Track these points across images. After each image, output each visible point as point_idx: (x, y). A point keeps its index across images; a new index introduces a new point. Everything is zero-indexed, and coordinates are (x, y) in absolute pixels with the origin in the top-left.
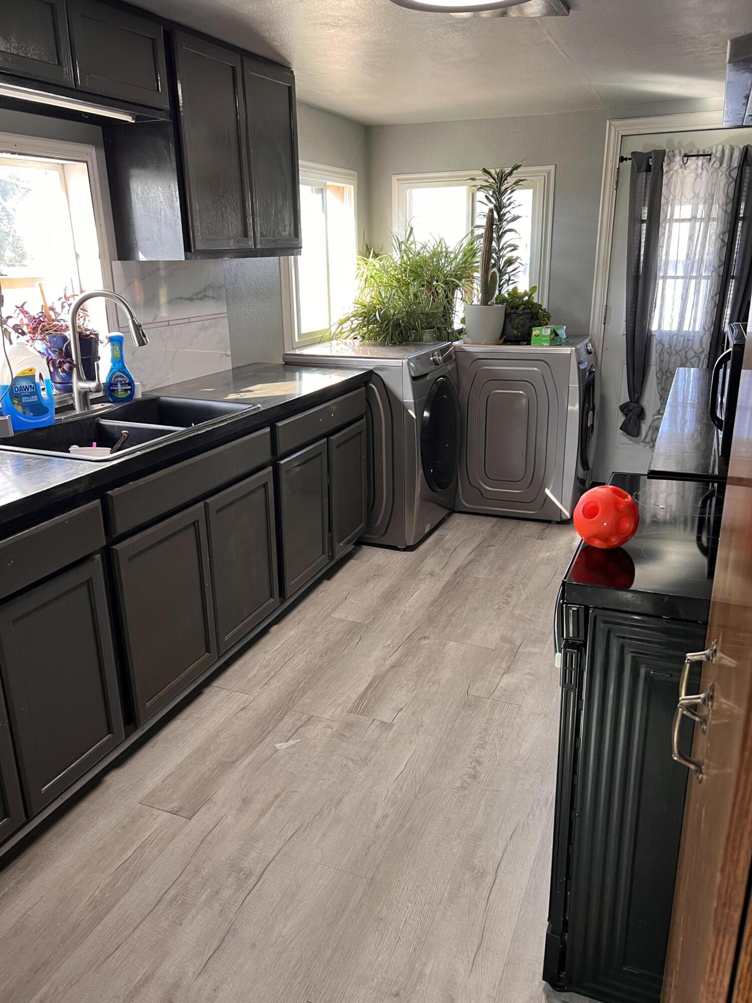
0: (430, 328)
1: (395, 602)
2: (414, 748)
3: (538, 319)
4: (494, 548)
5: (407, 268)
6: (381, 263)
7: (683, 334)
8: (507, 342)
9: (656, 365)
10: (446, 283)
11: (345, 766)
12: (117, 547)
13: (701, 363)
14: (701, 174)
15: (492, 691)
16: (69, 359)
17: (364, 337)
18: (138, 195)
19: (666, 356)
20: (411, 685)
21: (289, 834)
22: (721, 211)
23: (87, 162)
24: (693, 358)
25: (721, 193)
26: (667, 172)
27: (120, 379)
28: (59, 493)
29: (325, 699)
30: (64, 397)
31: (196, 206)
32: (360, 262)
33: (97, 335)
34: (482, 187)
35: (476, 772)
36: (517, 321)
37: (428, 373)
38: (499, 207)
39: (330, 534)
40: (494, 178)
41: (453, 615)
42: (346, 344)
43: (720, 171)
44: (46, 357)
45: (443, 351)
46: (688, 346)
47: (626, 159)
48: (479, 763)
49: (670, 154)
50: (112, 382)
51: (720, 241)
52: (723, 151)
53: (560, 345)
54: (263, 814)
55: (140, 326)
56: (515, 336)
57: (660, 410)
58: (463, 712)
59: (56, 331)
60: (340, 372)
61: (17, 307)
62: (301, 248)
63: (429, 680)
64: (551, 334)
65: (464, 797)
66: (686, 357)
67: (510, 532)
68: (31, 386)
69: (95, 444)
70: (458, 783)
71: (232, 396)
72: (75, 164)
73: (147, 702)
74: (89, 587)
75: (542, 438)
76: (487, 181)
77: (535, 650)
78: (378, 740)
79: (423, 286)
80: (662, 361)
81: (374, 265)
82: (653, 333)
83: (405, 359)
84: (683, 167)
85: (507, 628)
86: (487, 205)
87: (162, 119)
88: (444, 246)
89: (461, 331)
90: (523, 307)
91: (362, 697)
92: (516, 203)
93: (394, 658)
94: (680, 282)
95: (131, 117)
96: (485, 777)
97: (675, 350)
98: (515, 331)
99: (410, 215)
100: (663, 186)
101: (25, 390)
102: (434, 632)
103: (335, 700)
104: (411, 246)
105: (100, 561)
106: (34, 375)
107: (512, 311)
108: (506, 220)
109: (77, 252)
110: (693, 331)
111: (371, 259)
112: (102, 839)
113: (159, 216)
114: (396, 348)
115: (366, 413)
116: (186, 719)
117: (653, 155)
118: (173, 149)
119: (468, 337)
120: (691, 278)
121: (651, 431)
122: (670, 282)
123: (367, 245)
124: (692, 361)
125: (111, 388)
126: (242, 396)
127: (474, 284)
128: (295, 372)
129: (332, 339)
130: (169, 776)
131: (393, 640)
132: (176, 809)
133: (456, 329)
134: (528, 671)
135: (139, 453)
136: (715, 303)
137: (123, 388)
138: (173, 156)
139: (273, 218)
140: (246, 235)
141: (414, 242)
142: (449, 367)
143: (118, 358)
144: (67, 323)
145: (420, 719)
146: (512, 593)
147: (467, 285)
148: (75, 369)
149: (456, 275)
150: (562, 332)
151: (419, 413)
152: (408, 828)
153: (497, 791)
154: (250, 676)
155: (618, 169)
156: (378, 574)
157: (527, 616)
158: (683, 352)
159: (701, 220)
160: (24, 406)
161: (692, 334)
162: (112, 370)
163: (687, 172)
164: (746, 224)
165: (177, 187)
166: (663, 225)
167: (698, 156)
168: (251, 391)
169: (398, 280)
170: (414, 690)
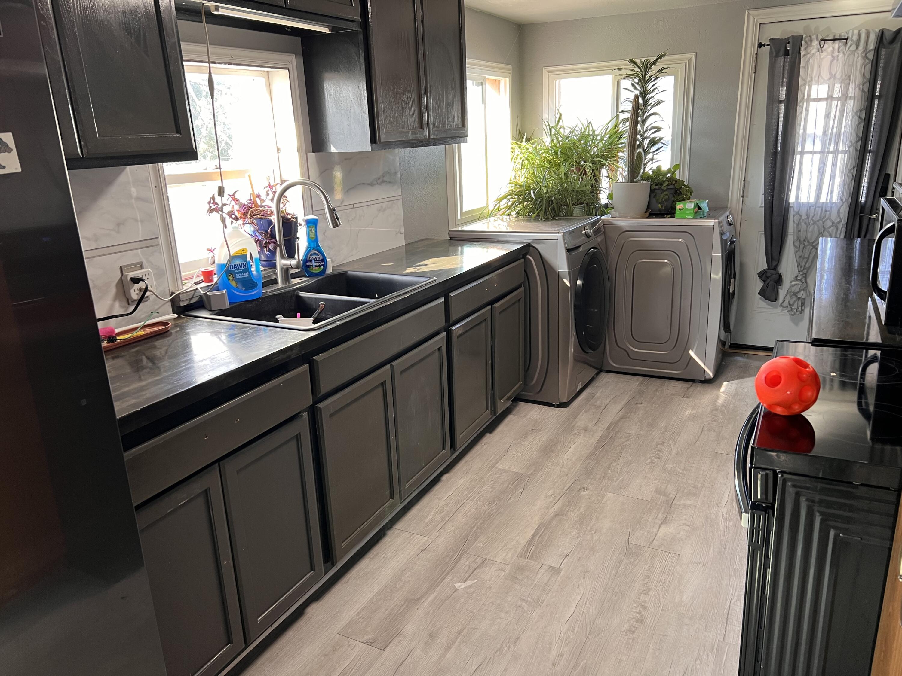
0: (580, 204)
1: (553, 455)
2: (582, 592)
3: (681, 194)
4: (642, 405)
5: (558, 151)
6: (534, 146)
7: (821, 205)
8: (652, 215)
9: (794, 235)
10: (594, 163)
11: (519, 606)
12: (321, 405)
13: (839, 232)
14: (838, 56)
15: (651, 540)
16: (273, 240)
17: (518, 213)
18: (331, 95)
19: (804, 226)
20: (574, 533)
21: (474, 668)
22: (857, 89)
23: (289, 69)
24: (830, 227)
25: (858, 73)
26: (804, 55)
27: (314, 256)
28: (275, 359)
29: (496, 543)
30: (268, 273)
31: (381, 103)
32: (514, 146)
33: (296, 218)
34: (628, 76)
35: (642, 616)
36: (663, 196)
37: (581, 246)
38: (644, 94)
39: (492, 392)
40: (639, 68)
41: (609, 468)
42: (502, 220)
43: (856, 54)
44: (254, 238)
45: (593, 224)
46: (825, 216)
47: (764, 45)
48: (644, 608)
49: (807, 39)
50: (308, 259)
51: (857, 118)
52: (859, 35)
53: (703, 218)
54: (448, 648)
55: (334, 210)
56: (660, 210)
57: (797, 276)
58: (625, 560)
59: (262, 215)
60: (501, 246)
61: (230, 195)
62: (467, 136)
63: (591, 528)
64: (695, 207)
65: (633, 640)
66: (823, 227)
67: (657, 391)
68: (243, 264)
69: (299, 314)
70: (626, 627)
71: (409, 270)
72: (278, 71)
73: (342, 543)
74: (297, 440)
75: (686, 304)
76: (633, 70)
77: (688, 502)
78: (549, 583)
79: (573, 166)
80: (800, 231)
81: (527, 149)
82: (790, 205)
83: (561, 233)
84: (820, 51)
85: (661, 481)
86: (632, 92)
87: (354, 29)
88: (591, 129)
89: (606, 206)
90: (667, 183)
91: (530, 542)
92: (661, 89)
93: (556, 507)
94: (817, 157)
95: (328, 29)
96: (650, 622)
97: (813, 220)
98: (659, 205)
99: (559, 103)
100: (801, 69)
101: (239, 268)
102: (592, 484)
103: (505, 545)
104: (560, 130)
105: (307, 418)
106: (246, 255)
107: (657, 187)
108: (650, 105)
109: (279, 147)
110: (830, 202)
111: (524, 144)
112: (308, 665)
113: (349, 113)
114: (550, 223)
115: (523, 282)
116: (373, 558)
117: (791, 41)
118: (363, 54)
119: (615, 211)
120: (828, 152)
121: (788, 296)
122: (807, 158)
123: (520, 130)
124: (830, 230)
125: (307, 264)
126: (418, 270)
127: (619, 163)
128: (458, 245)
129: (490, 216)
130: (362, 610)
131: (554, 491)
132: (370, 641)
133: (602, 204)
134: (683, 522)
135: (338, 323)
136: (853, 176)
137: (317, 264)
138: (362, 61)
139: (444, 110)
140: (421, 127)
141: (563, 127)
142: (599, 239)
143: (313, 238)
144: (272, 209)
145: (586, 565)
146: (662, 448)
147: (613, 164)
148: (278, 248)
149: (603, 155)
150: (704, 205)
151: (573, 281)
152: (582, 667)
153: (663, 636)
154: (427, 520)
155: (756, 54)
156: (535, 429)
157: (679, 470)
158: (821, 222)
159: (838, 99)
160: (237, 281)
161: (829, 205)
162: (308, 248)
163: (823, 55)
164: (882, 102)
165: (365, 87)
166: (801, 104)
167: (834, 40)
168: (426, 265)
169: (549, 162)
170: (577, 538)
